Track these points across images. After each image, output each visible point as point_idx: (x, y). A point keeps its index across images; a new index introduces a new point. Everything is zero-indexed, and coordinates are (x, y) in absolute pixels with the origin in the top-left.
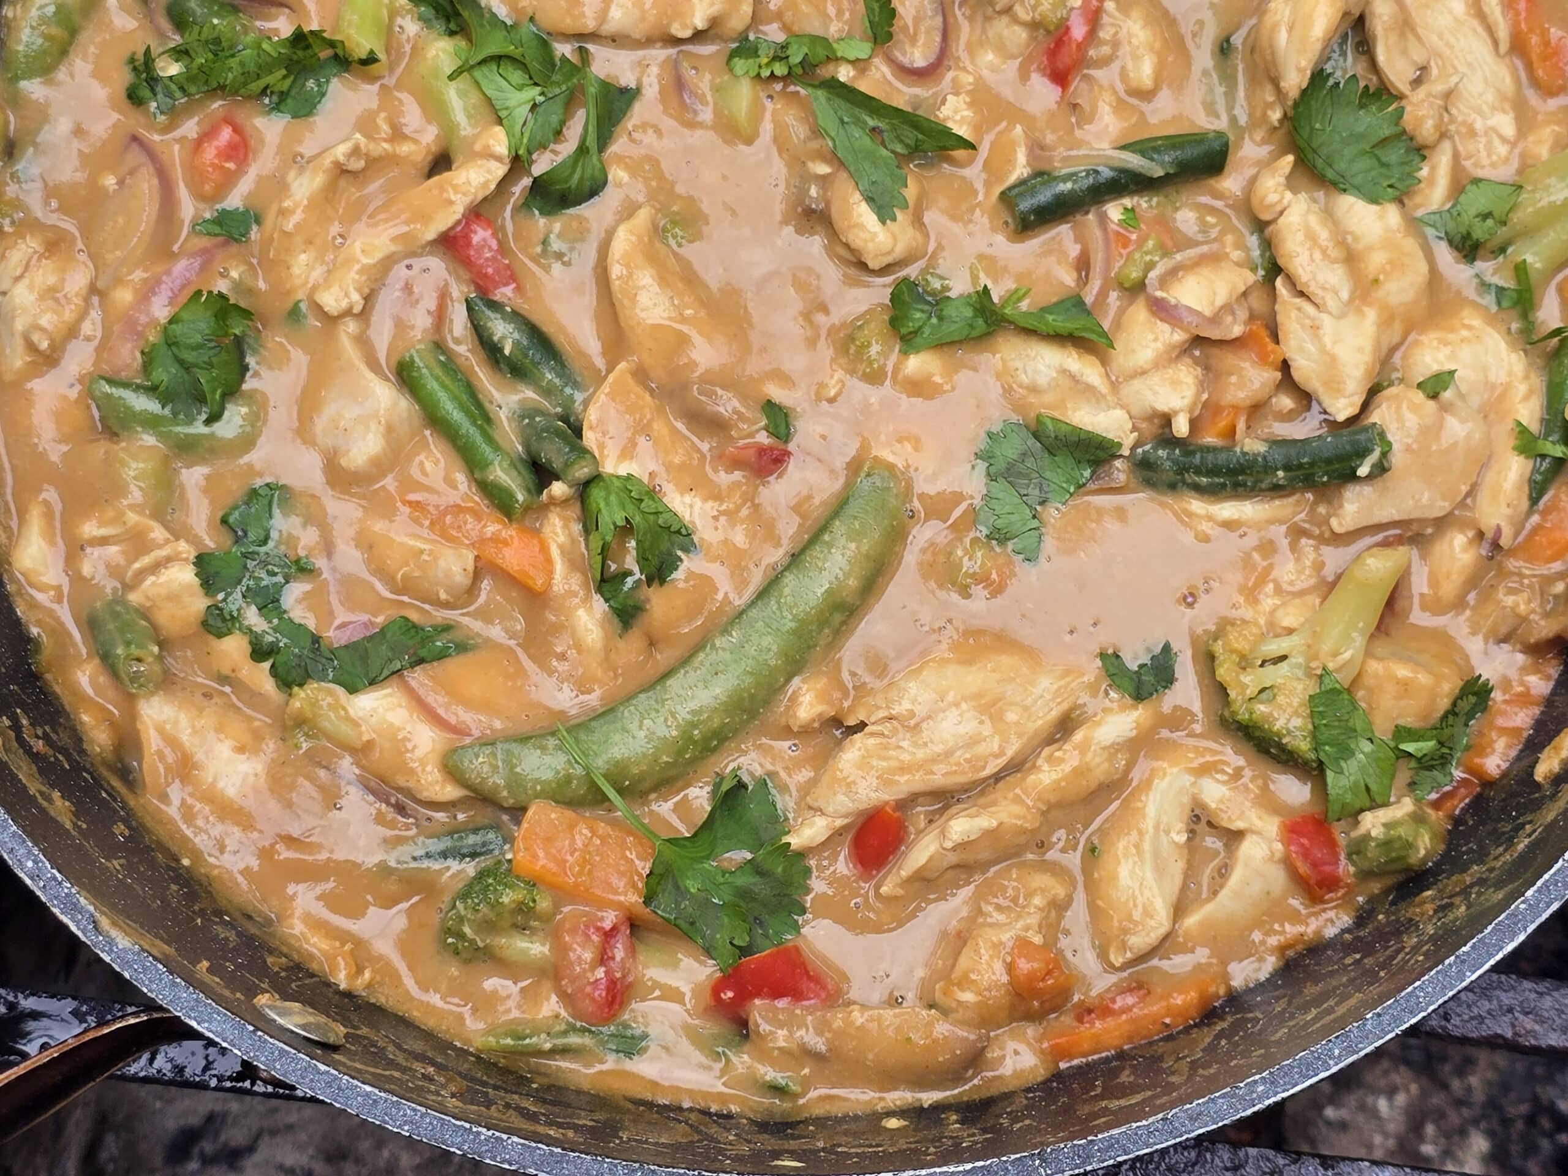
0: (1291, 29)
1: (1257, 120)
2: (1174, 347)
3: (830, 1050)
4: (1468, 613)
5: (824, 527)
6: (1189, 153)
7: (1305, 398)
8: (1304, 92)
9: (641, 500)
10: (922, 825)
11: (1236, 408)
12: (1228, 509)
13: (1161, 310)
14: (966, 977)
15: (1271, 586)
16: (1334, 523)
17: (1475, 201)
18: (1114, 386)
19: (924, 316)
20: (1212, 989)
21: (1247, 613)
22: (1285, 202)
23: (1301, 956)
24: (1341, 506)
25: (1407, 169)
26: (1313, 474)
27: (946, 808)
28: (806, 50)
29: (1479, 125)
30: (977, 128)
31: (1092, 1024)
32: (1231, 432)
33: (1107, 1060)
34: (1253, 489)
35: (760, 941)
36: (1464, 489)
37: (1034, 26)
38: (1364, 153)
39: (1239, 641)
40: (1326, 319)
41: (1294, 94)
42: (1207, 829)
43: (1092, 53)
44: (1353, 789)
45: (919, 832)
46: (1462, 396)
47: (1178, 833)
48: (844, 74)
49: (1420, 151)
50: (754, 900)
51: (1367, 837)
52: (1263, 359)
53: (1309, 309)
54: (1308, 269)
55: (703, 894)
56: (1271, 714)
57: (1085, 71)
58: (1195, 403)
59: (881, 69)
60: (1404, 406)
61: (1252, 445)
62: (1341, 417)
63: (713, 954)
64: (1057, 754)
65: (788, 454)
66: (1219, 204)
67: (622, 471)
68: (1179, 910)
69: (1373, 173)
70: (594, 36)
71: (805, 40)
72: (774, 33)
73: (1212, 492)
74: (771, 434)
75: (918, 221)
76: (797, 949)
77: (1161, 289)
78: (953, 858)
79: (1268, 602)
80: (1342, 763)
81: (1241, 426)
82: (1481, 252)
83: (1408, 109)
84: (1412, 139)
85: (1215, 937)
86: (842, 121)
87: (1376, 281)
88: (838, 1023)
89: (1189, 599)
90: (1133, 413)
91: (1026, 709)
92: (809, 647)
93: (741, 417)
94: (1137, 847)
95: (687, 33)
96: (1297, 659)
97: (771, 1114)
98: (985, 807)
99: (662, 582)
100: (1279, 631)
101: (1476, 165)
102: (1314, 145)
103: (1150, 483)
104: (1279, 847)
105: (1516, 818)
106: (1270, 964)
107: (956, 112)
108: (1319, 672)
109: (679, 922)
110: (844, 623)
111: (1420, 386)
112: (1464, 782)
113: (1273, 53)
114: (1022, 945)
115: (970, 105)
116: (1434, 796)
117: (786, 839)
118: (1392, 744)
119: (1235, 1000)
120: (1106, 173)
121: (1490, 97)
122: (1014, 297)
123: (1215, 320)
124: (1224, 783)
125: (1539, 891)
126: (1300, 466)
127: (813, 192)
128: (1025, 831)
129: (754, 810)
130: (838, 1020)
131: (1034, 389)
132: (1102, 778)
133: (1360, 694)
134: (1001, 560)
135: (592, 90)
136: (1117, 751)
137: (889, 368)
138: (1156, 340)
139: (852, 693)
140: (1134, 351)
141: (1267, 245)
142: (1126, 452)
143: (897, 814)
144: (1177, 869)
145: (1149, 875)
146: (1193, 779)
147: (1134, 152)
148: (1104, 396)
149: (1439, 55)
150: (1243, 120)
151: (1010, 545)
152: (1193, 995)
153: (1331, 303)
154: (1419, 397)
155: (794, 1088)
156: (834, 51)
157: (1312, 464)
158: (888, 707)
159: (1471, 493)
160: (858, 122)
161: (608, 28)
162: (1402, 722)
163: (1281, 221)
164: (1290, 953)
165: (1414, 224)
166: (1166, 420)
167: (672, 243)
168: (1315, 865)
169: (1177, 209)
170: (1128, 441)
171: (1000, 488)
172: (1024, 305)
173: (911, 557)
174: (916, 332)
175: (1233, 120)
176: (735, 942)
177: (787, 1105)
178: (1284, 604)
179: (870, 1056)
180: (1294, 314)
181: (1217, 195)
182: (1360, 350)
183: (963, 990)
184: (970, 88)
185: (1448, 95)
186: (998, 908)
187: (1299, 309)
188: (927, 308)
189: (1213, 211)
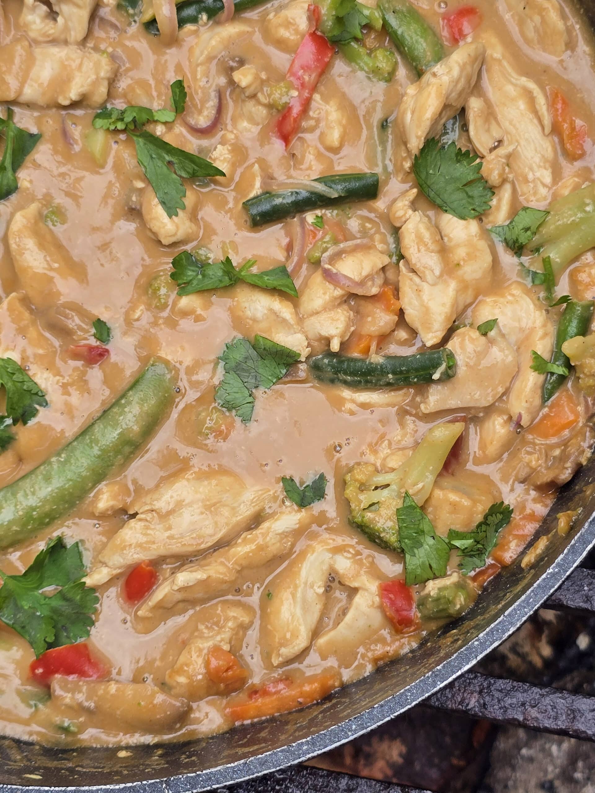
0: (413, 112)
1: (398, 168)
2: (336, 298)
3: (96, 707)
4: (501, 464)
5: (123, 396)
6: (355, 185)
7: (414, 333)
8: (422, 151)
9: (13, 374)
10: (168, 575)
11: (371, 337)
12: (364, 397)
13: (329, 276)
14: (181, 667)
15: (386, 442)
16: (422, 406)
17: (524, 220)
18: (301, 320)
19: (194, 274)
20: (330, 682)
21: (371, 458)
22: (407, 216)
23: (386, 665)
24: (428, 397)
25: (484, 200)
26: (409, 377)
27: (182, 565)
28: (135, 114)
29: (530, 176)
30: (234, 166)
31: (256, 700)
32: (367, 351)
33: (261, 723)
34: (376, 385)
35: (64, 640)
36: (501, 390)
37: (270, 106)
38: (458, 189)
39: (360, 475)
40: (425, 286)
41: (415, 151)
42: (338, 585)
43: (304, 124)
44: (422, 565)
45: (165, 579)
46: (503, 336)
47: (319, 587)
48: (159, 130)
49: (492, 190)
50: (61, 615)
51: (428, 595)
52: (388, 309)
53: (416, 279)
54: (416, 256)
55: (32, 610)
56: (374, 519)
57: (300, 135)
58: (345, 332)
59: (179, 129)
60: (468, 338)
61: (376, 359)
62: (429, 344)
63: (34, 645)
64: (249, 536)
65: (107, 351)
66: (372, 215)
67: (5, 356)
68: (315, 634)
69: (464, 201)
70: (15, 102)
71: (136, 109)
72: (119, 104)
73: (354, 386)
74: (98, 339)
75: (194, 217)
76: (85, 646)
77: (330, 264)
78: (179, 596)
79: (384, 450)
80: (416, 551)
81: (373, 347)
82: (525, 250)
83: (484, 164)
84: (486, 182)
85: (336, 651)
86: (152, 157)
87: (458, 265)
88: (101, 692)
89: (337, 448)
90: (310, 336)
91: (233, 509)
92: (108, 466)
93: (80, 328)
94: (294, 595)
95: (66, 103)
96: (393, 487)
98: (202, 566)
99: (25, 423)
100: (387, 469)
101: (528, 201)
102: (428, 183)
103: (320, 379)
104: (377, 599)
106: (369, 669)
107: (221, 155)
108: (403, 495)
109: (16, 626)
110: (132, 453)
111: (479, 328)
112: (491, 566)
113: (404, 127)
114: (216, 650)
115: (230, 152)
116: (473, 573)
117: (83, 580)
118: (447, 541)
119: (345, 689)
120: (304, 194)
121: (537, 159)
122: (249, 263)
123: (362, 283)
124: (349, 558)
125: (487, 634)
126: (401, 372)
127: (134, 199)
128: (226, 582)
129: (69, 562)
130: (101, 690)
131: (255, 320)
132: (275, 552)
133: (430, 509)
134: (229, 420)
135: (11, 134)
136: (286, 536)
137: (170, 302)
138: (324, 294)
139: (133, 494)
140: (312, 300)
141: (398, 240)
142: (303, 359)
143: (148, 568)
144: (316, 609)
145: (298, 612)
146: (331, 555)
147: (320, 182)
148: (292, 325)
149: (508, 133)
150: (390, 168)
151: (234, 411)
152: (316, 685)
153: (429, 277)
154: (475, 334)
155: (73, 729)
156: (152, 116)
157: (408, 371)
158: (151, 504)
159: (506, 392)
160: (161, 158)
161: (23, 99)
162: (453, 527)
163: (403, 228)
164: (381, 663)
165: (485, 233)
166: (328, 341)
167: (50, 224)
168: (397, 611)
169: (349, 218)
170: (304, 353)
171: (232, 379)
172: (255, 270)
173: (175, 415)
174: (188, 283)
175: (385, 167)
176: (47, 640)
177: (70, 739)
178: (392, 454)
179: (118, 712)
180: (408, 282)
181: (371, 210)
182: (444, 305)
183: (180, 675)
184: (233, 141)
185: (509, 156)
186: (207, 627)
187: (411, 280)
188: (197, 269)
189: (369, 220)
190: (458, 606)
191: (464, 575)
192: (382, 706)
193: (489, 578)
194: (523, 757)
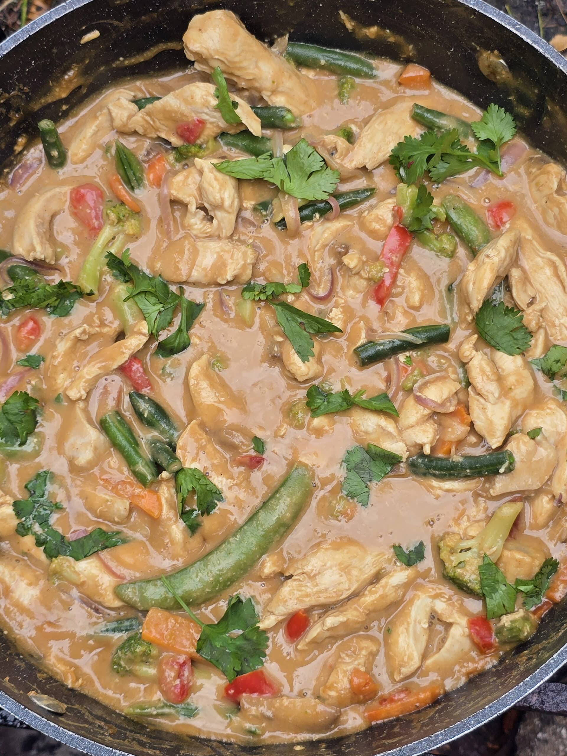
0: (474, 283)
1: (463, 320)
2: (425, 416)
3: (274, 716)
4: (549, 529)
5: (277, 491)
6: (434, 333)
7: (481, 438)
8: (481, 309)
9: (200, 479)
10: (316, 619)
11: (451, 442)
12: (448, 485)
13: (420, 400)
14: (332, 684)
15: (466, 517)
16: (491, 491)
17: (554, 354)
18: (400, 432)
19: (321, 401)
20: (437, 691)
21: (455, 529)
22: (473, 355)
23: (476, 677)
24: (495, 484)
25: (525, 341)
26: (481, 471)
27: (326, 612)
28: (273, 289)
29: (557, 322)
30: (346, 323)
31: (386, 706)
32: (449, 451)
33: (391, 722)
34: (457, 477)
35: (246, 668)
36: (547, 478)
37: (369, 279)
38: (507, 334)
39: (450, 542)
40: (489, 406)
41: (476, 310)
42: (437, 621)
43: (394, 291)
44: (498, 605)
45: (315, 622)
46: (545, 438)
47: (425, 623)
48: (290, 299)
49: (531, 334)
50: (244, 651)
51: (503, 626)
52: (462, 422)
53: (482, 400)
54: (481, 384)
55: (223, 648)
56: (463, 574)
57: (391, 298)
58: (433, 440)
59: (305, 297)
60: (521, 441)
61: (457, 458)
62: (494, 447)
63: (226, 674)
64: (373, 589)
65: (263, 459)
66: (446, 354)
67: (193, 466)
68: (424, 657)
69: (511, 343)
70: (186, 283)
71: (273, 285)
72: (261, 281)
73: (441, 477)
74: (256, 451)
75: (319, 361)
76: (262, 672)
77: (420, 392)
78: (328, 634)
79: (464, 523)
80: (493, 595)
81: (453, 450)
82: (556, 376)
83: (525, 316)
84: (527, 328)
85: (439, 669)
86: (287, 319)
87: (511, 389)
88: (277, 705)
89: (431, 523)
90: (408, 443)
91: (360, 570)
92: (270, 542)
93: (243, 443)
94: (407, 630)
95: (224, 282)
96: (475, 550)
97: (248, 743)
98: (342, 612)
99: (208, 514)
100: (468, 537)
101: (555, 339)
102: (486, 331)
103: (416, 473)
104: (467, 630)
105: (563, 620)
106: (463, 680)
107: (336, 316)
108: (483, 555)
109: (212, 660)
110: (285, 532)
111: (528, 434)
112: (546, 603)
113: (467, 293)
114: (356, 671)
115: (342, 313)
116: (533, 609)
117: (258, 625)
118: (514, 587)
119: (447, 696)
120: (398, 343)
121: (561, 310)
122: (360, 393)
123: (443, 405)
124: (444, 602)
125: (559, 655)
126: (476, 468)
127: (276, 349)
128: (359, 622)
129: (245, 612)
130: (277, 703)
131: (367, 433)
132: (392, 600)
133: (501, 565)
134: (352, 505)
135: (185, 305)
136: (399, 588)
137: (306, 422)
138: (417, 413)
139: (288, 562)
140: (408, 417)
141: (466, 372)
142: (404, 460)
143: (304, 615)
144: (424, 639)
145: (412, 642)
146: (431, 600)
147: (409, 333)
148: (395, 437)
149: (540, 292)
150: (456, 320)
151: (356, 499)
152: (428, 694)
153: (491, 399)
154: (527, 439)
155: (258, 732)
156: (285, 289)
157: (481, 467)
158: (302, 569)
159: (550, 479)
160: (294, 320)
161: (191, 280)
162: (518, 577)
163: (470, 363)
164: (471, 676)
165: (527, 364)
166: (421, 447)
167: (216, 369)
168: (482, 638)
169: (429, 356)
170: (405, 455)
171: (353, 476)
172: (364, 397)
173: (314, 503)
174: (318, 408)
175: (453, 319)
176: (235, 669)
177: (256, 739)
178: (471, 525)
179: (290, 719)
180: (475, 402)
181: (446, 351)
182: (502, 418)
183: (331, 691)
184: (343, 305)
185: (542, 311)
186: (347, 655)
187: (478, 400)
188: (323, 397)
189: (443, 357)
190: (526, 634)
191: (527, 611)
192: (490, 707)
193: (544, 612)
194: (539, 740)
